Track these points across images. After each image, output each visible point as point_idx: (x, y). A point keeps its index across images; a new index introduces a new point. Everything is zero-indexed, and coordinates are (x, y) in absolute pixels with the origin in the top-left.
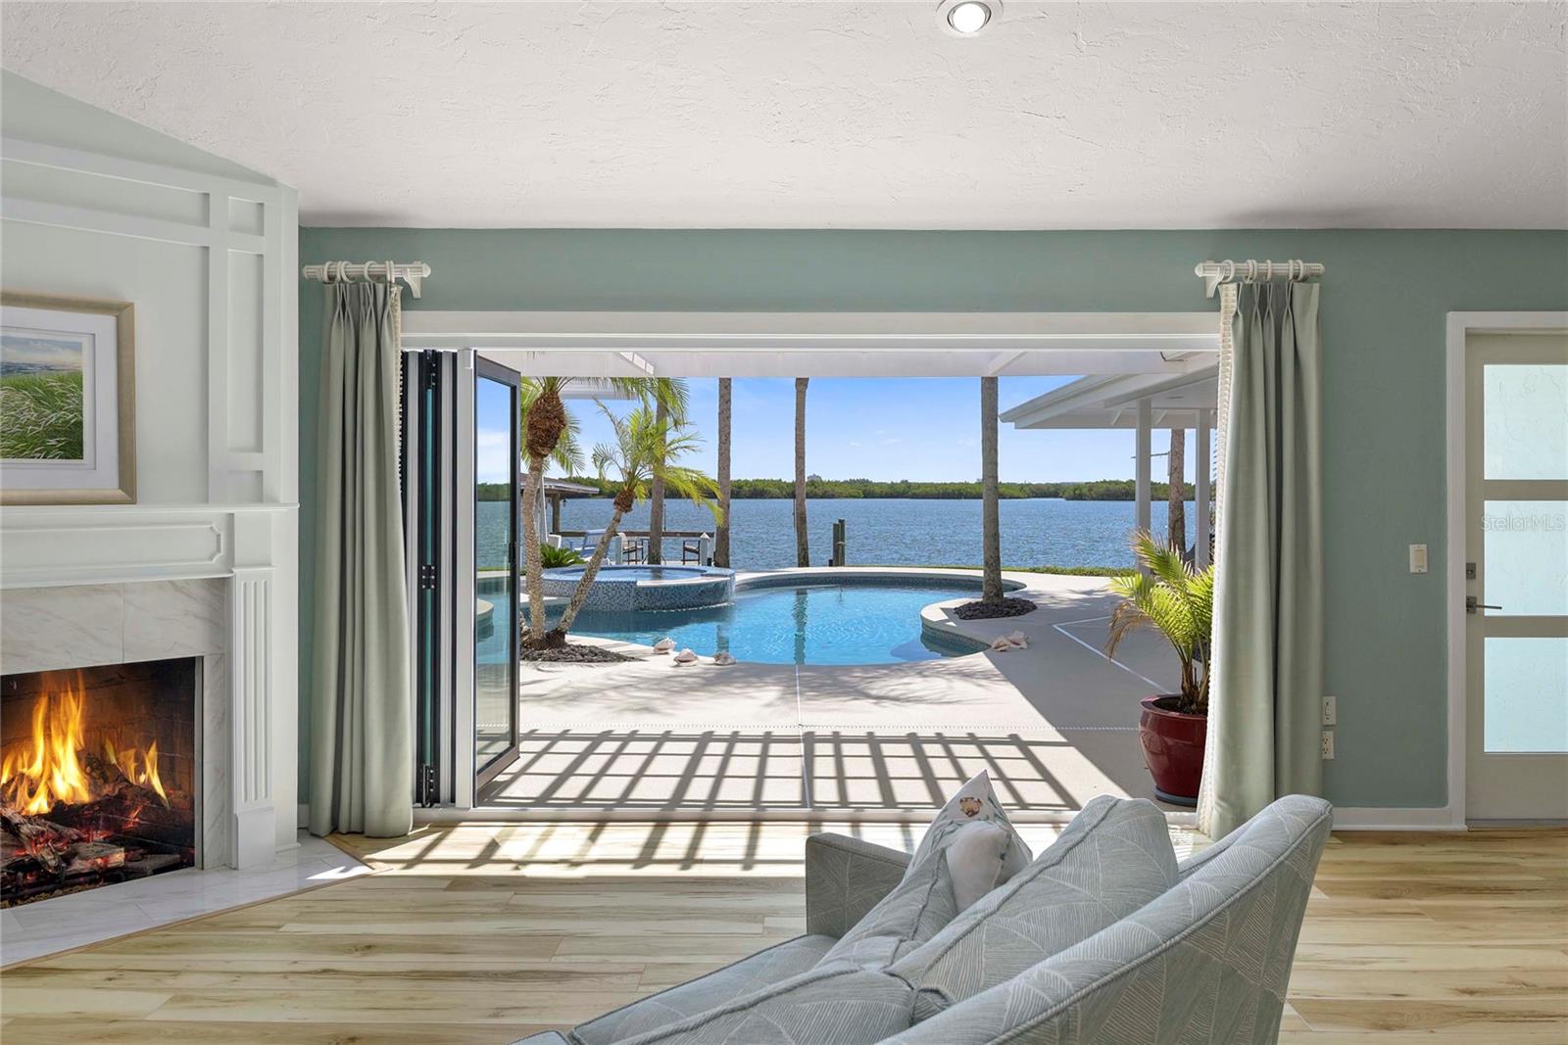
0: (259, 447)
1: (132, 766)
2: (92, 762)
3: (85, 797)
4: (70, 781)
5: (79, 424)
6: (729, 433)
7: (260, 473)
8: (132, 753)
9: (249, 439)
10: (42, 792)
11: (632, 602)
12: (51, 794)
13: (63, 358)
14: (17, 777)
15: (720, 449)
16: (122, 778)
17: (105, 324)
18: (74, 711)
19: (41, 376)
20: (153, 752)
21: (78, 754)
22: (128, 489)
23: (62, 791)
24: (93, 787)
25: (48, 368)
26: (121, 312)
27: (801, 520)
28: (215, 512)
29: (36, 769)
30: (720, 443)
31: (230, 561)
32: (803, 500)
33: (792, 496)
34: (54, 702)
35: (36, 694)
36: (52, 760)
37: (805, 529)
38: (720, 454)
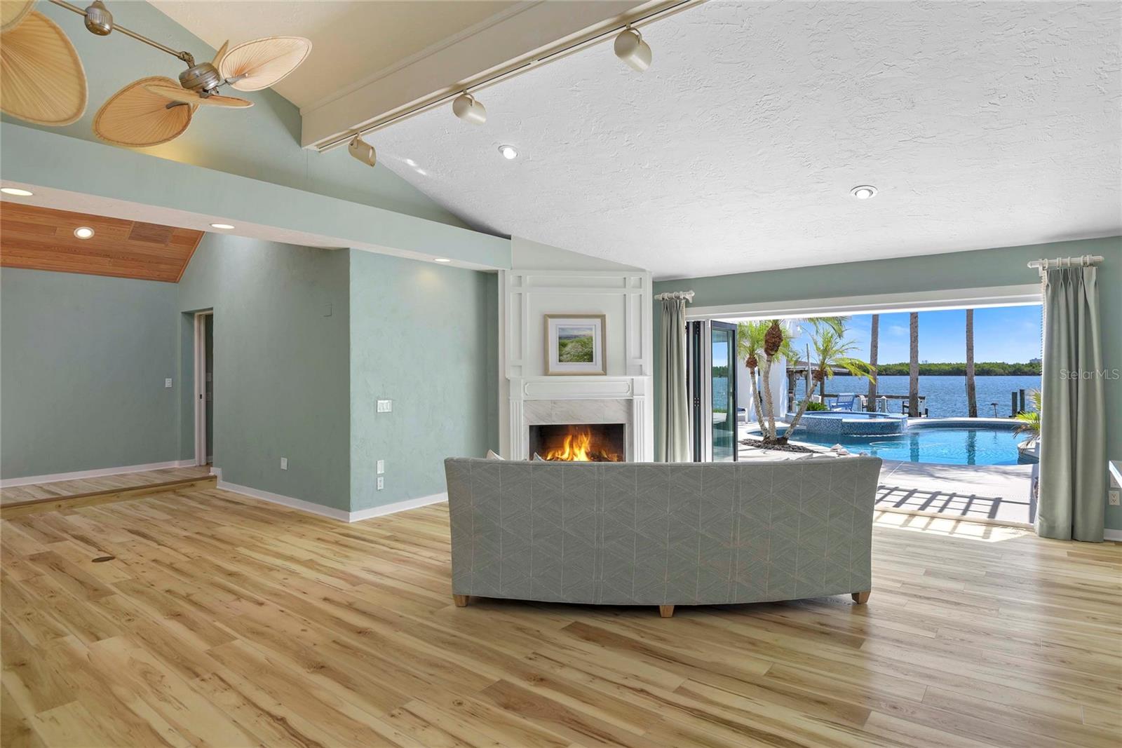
0: (641, 357)
5: (592, 352)
6: (917, 336)
7: (641, 366)
9: (638, 354)
11: (839, 430)
13: (587, 333)
15: (911, 346)
17: (598, 321)
19: (583, 338)
22: (605, 372)
25: (584, 336)
26: (602, 318)
27: (971, 389)
28: (628, 378)
30: (911, 342)
31: (632, 394)
32: (972, 376)
33: (965, 374)
35: (566, 435)
37: (974, 394)
38: (911, 349)
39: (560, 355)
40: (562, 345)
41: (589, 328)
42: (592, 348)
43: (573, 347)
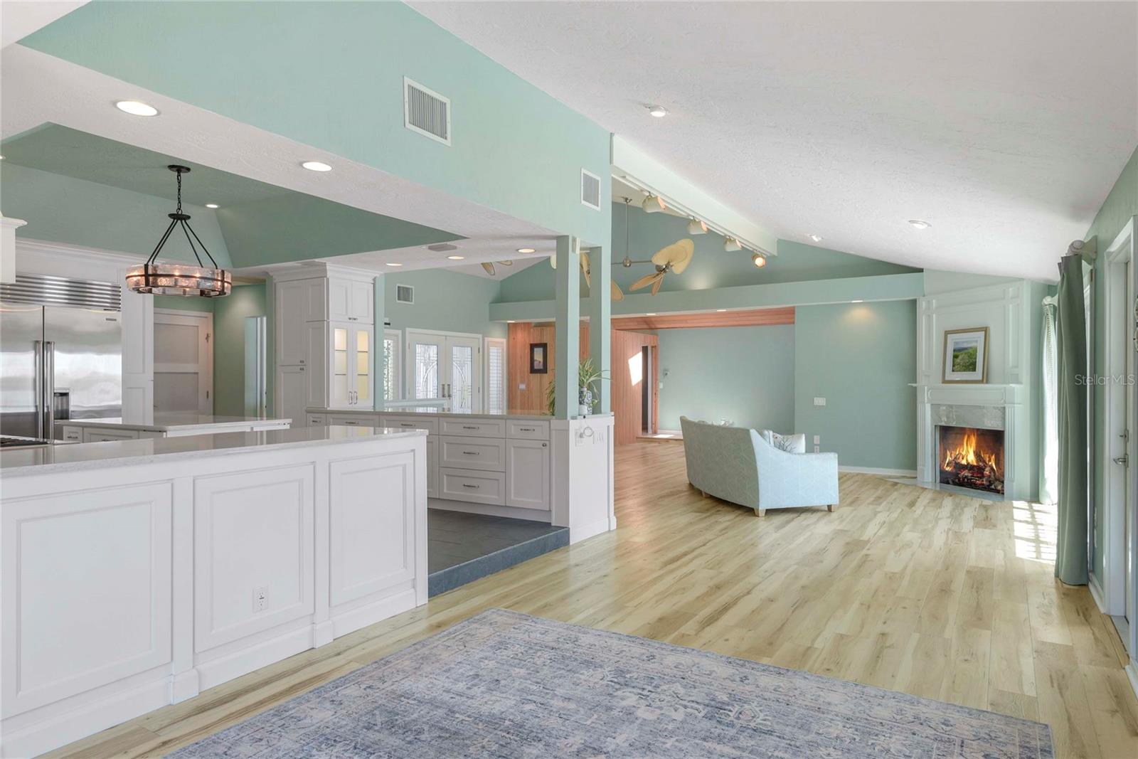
1: (988, 459)
2: (977, 455)
3: (975, 464)
4: (971, 458)
5: (976, 362)
8: (987, 455)
10: (965, 458)
12: (967, 460)
13: (974, 344)
14: (960, 454)
16: (984, 462)
17: (981, 334)
18: (973, 440)
20: (994, 457)
21: (974, 452)
22: (985, 380)
23: (970, 461)
24: (977, 462)
26: (986, 330)
29: (964, 453)
34: (969, 437)
35: (965, 434)
36: (968, 451)
39: (954, 366)
40: (955, 357)
41: (976, 340)
42: (976, 358)
43: (963, 359)
